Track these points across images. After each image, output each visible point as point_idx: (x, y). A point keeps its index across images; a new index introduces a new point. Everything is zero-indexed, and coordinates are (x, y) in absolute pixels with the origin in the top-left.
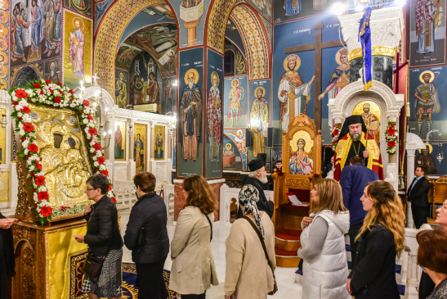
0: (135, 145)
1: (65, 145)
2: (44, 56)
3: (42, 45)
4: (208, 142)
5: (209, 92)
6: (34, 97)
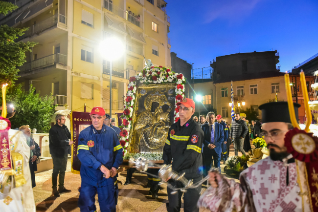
6: (140, 80)
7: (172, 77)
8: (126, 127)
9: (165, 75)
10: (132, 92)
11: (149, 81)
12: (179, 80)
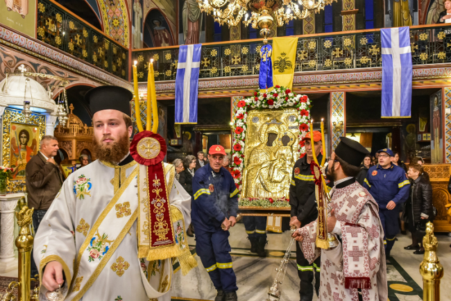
6: (251, 104)
7: (293, 100)
8: (238, 166)
9: (284, 97)
10: (243, 122)
11: (263, 106)
12: (302, 103)
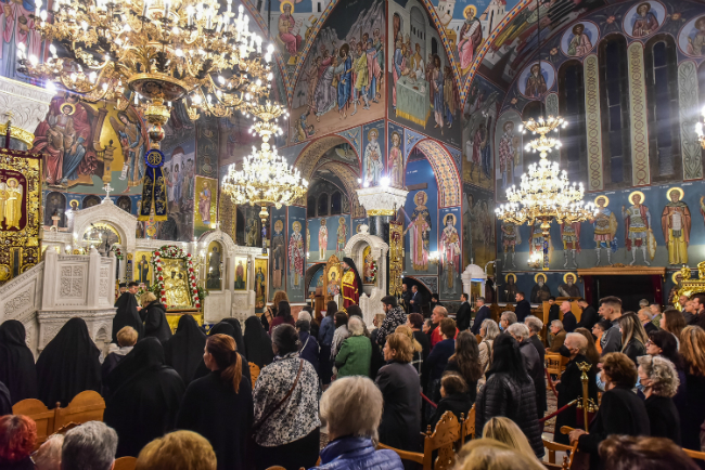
0: (256, 277)
1: (176, 277)
2: (182, 210)
3: (181, 200)
4: (289, 274)
5: (290, 236)
